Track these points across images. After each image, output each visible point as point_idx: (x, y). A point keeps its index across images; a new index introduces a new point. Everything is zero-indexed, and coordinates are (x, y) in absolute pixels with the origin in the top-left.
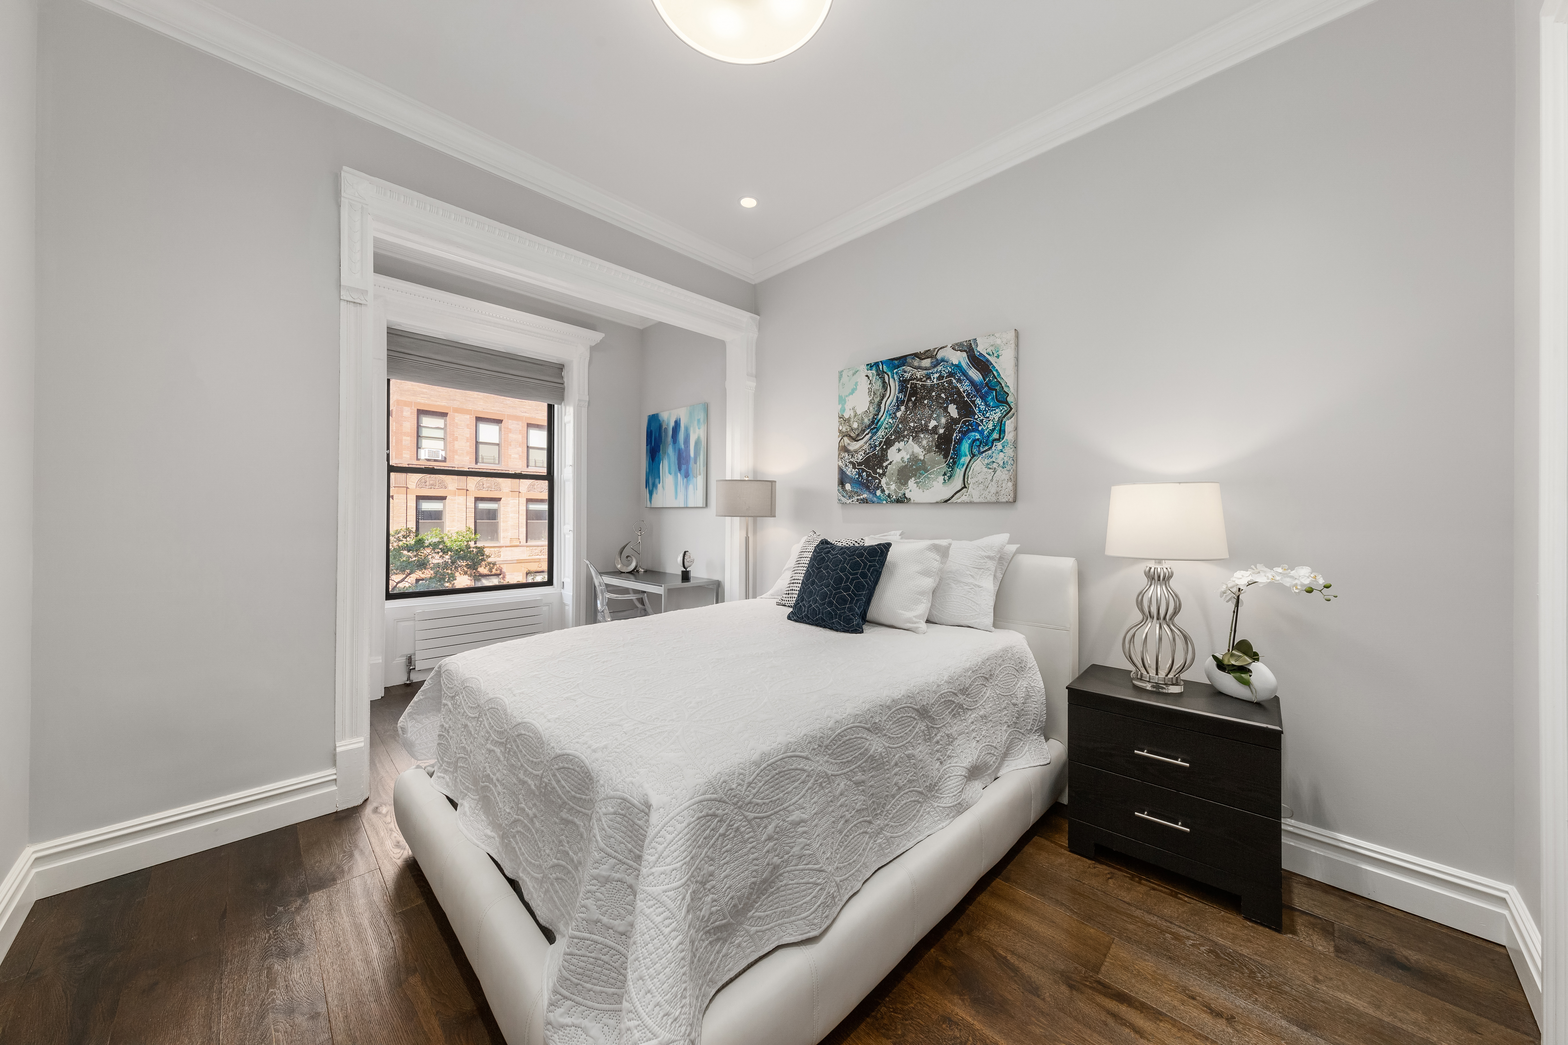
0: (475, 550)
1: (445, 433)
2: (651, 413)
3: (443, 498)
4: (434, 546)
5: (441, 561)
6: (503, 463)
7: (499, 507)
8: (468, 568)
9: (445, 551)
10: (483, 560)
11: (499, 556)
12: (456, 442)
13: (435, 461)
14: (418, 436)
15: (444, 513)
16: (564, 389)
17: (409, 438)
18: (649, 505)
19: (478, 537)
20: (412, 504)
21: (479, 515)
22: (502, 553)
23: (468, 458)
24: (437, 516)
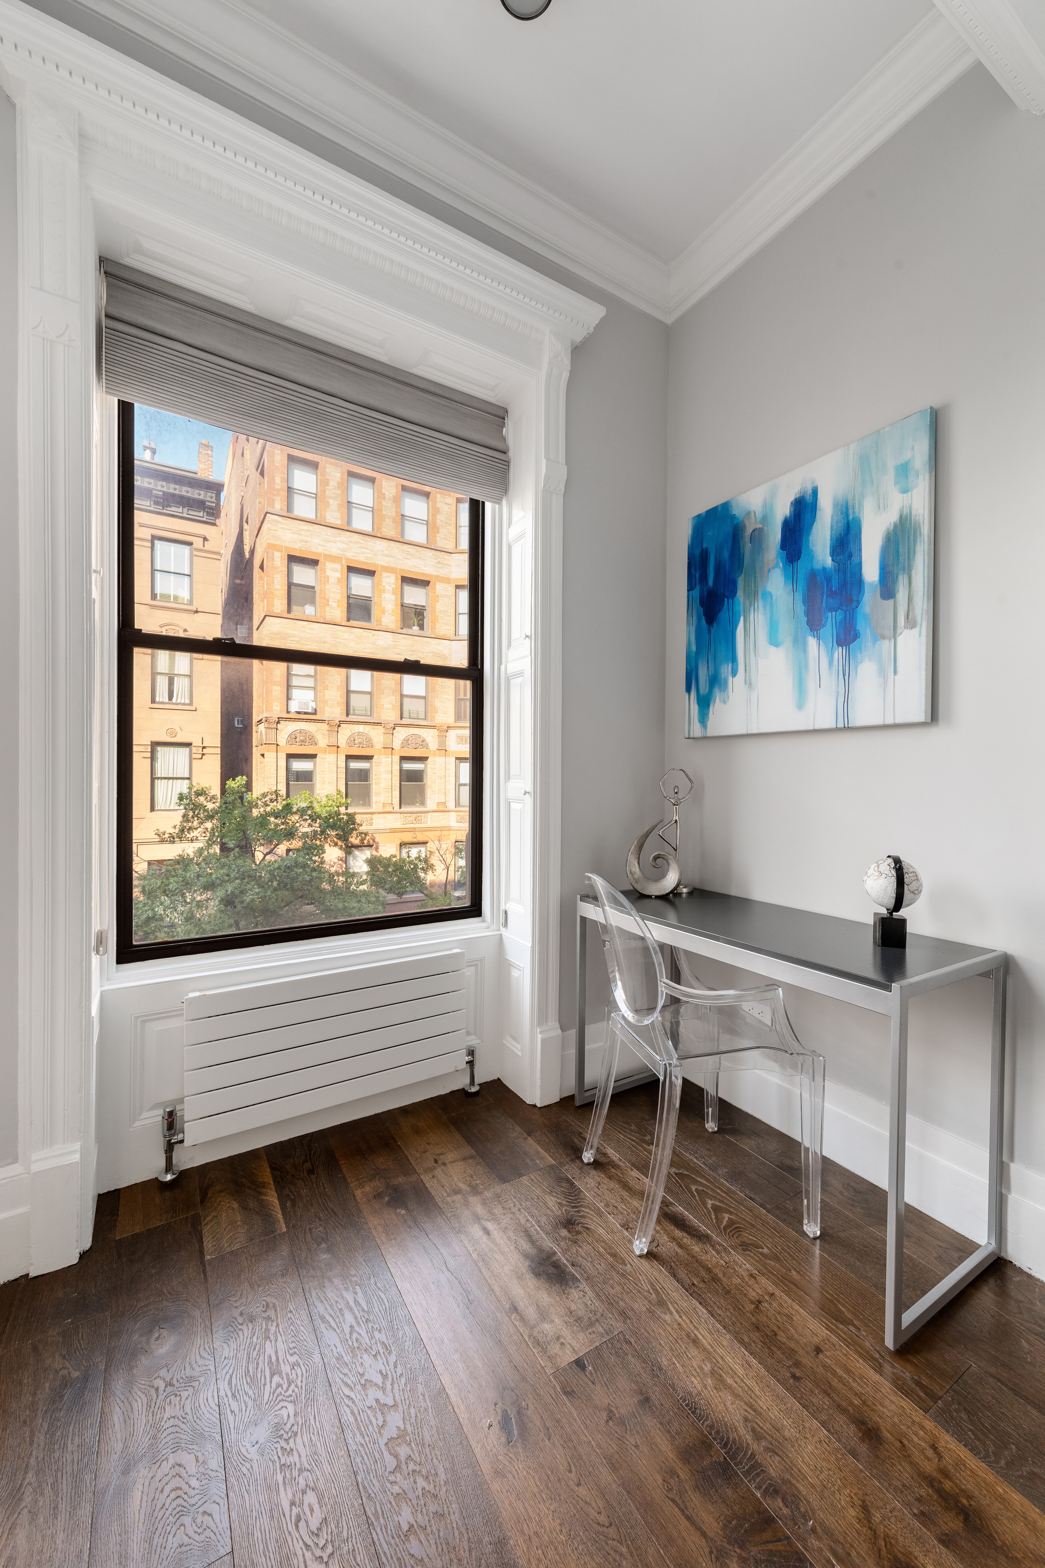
0: (345, 817)
1: (316, 681)
2: (702, 507)
3: (313, 756)
4: (302, 812)
5: (309, 830)
6: (375, 715)
7: (371, 766)
8: (338, 839)
9: (314, 818)
10: (354, 829)
11: (371, 824)
12: (326, 692)
13: (306, 713)
14: (289, 686)
15: (314, 773)
16: (507, 463)
17: (279, 688)
18: (697, 731)
19: (349, 802)
20: (282, 763)
21: (350, 776)
22: (374, 821)
23: (339, 710)
24: (307, 777)
